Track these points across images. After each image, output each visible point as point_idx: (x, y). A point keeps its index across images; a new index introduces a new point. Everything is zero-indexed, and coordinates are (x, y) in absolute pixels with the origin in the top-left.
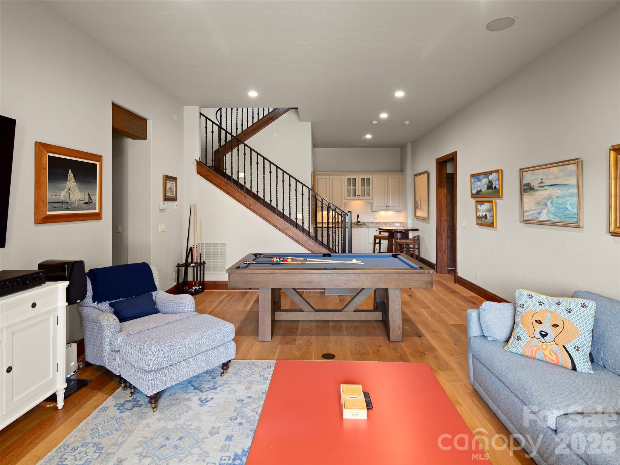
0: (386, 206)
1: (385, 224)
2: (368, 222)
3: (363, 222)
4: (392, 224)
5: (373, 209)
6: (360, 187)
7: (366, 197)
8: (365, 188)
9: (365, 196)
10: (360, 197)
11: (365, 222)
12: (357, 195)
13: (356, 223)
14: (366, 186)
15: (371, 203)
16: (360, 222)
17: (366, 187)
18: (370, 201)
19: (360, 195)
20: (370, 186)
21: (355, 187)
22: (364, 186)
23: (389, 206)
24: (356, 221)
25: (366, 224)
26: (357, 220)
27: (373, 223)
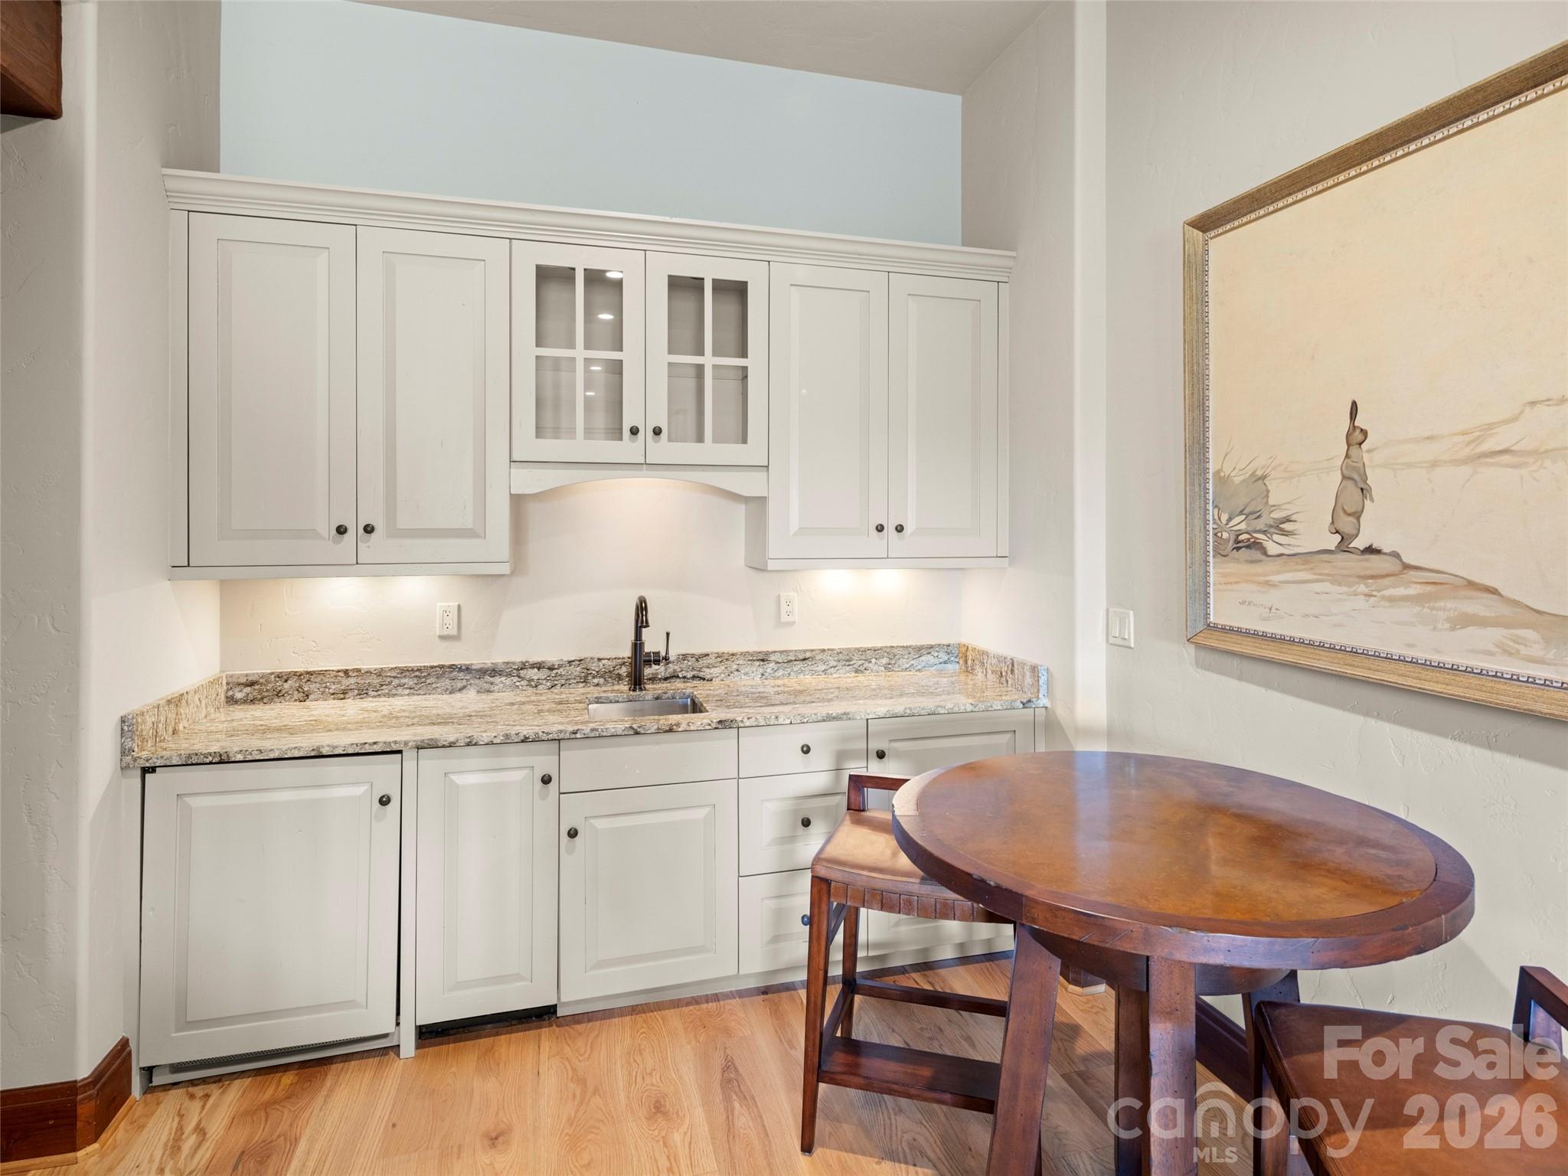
0: (880, 528)
1: (857, 662)
2: (723, 658)
3: (685, 657)
4: (904, 663)
5: (772, 552)
6: (661, 357)
7: (710, 451)
8: (700, 368)
9: (700, 439)
10: (662, 450)
11: (699, 658)
12: (634, 431)
13: (624, 671)
14: (715, 354)
15: (758, 504)
16: (657, 662)
17: (708, 360)
18: (748, 484)
19: (657, 432)
20: (743, 353)
21: (615, 355)
22: (700, 352)
23: (900, 529)
24: (626, 652)
25: (707, 673)
26: (638, 645)
27: (763, 659)
